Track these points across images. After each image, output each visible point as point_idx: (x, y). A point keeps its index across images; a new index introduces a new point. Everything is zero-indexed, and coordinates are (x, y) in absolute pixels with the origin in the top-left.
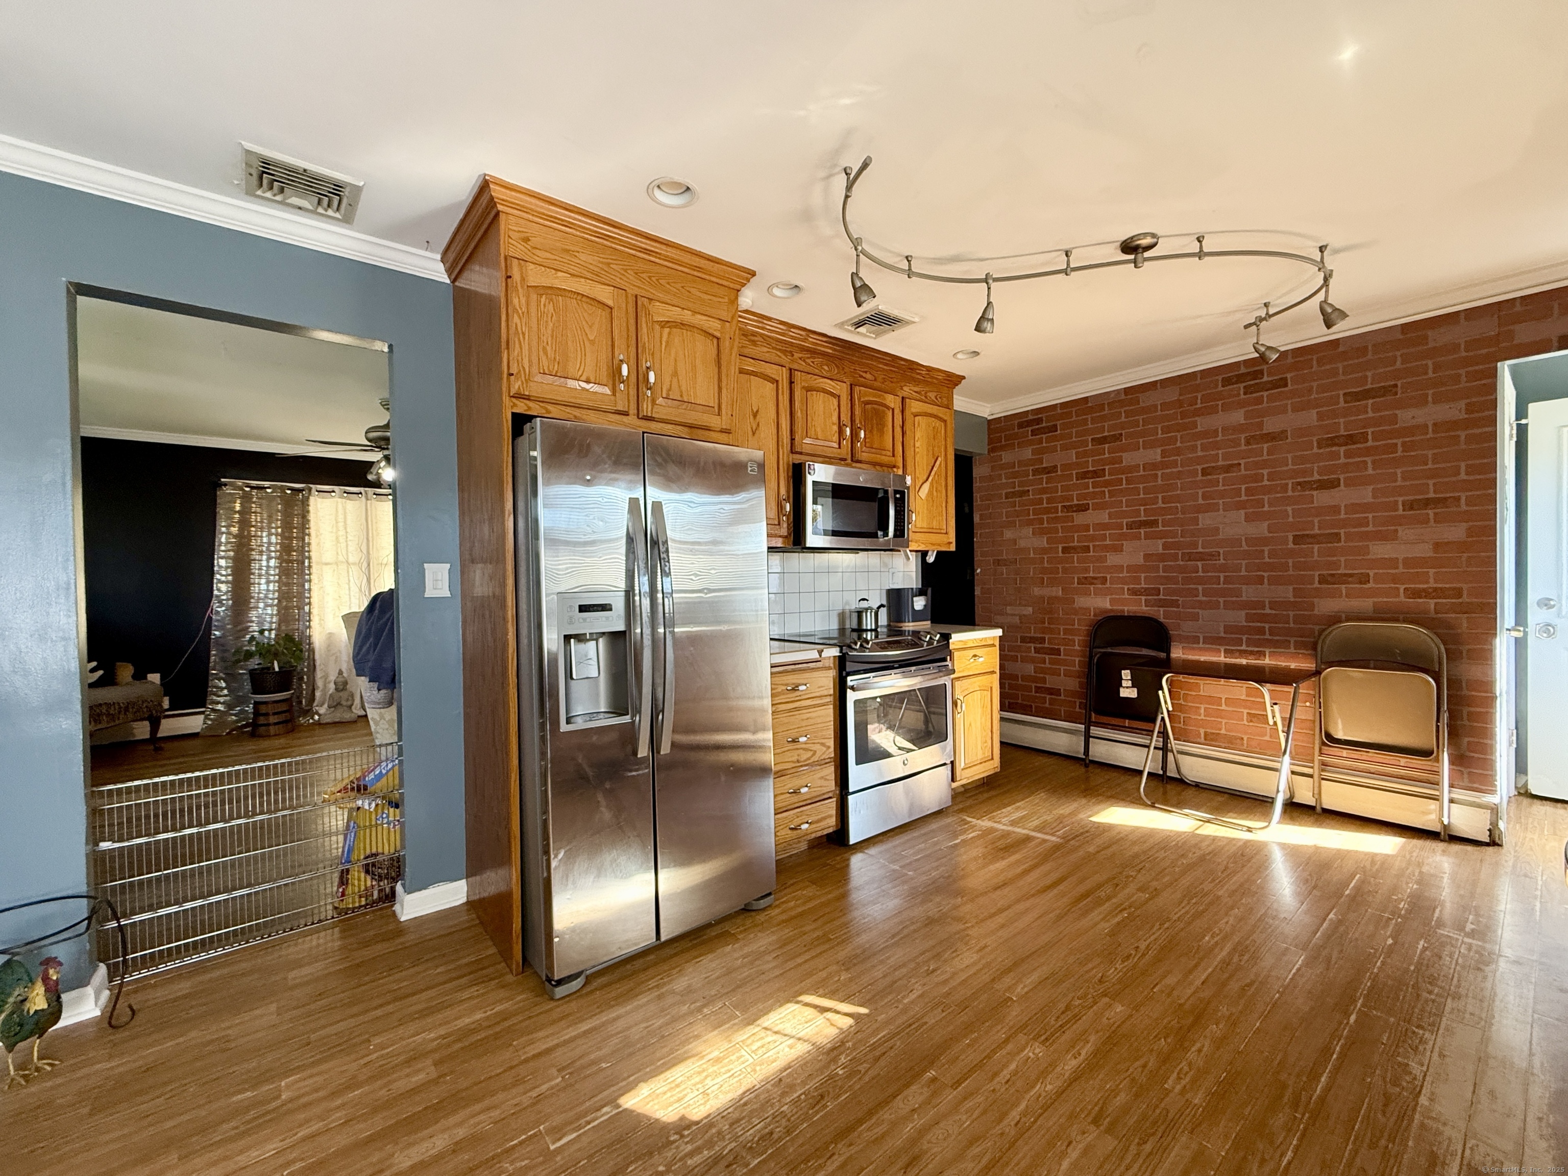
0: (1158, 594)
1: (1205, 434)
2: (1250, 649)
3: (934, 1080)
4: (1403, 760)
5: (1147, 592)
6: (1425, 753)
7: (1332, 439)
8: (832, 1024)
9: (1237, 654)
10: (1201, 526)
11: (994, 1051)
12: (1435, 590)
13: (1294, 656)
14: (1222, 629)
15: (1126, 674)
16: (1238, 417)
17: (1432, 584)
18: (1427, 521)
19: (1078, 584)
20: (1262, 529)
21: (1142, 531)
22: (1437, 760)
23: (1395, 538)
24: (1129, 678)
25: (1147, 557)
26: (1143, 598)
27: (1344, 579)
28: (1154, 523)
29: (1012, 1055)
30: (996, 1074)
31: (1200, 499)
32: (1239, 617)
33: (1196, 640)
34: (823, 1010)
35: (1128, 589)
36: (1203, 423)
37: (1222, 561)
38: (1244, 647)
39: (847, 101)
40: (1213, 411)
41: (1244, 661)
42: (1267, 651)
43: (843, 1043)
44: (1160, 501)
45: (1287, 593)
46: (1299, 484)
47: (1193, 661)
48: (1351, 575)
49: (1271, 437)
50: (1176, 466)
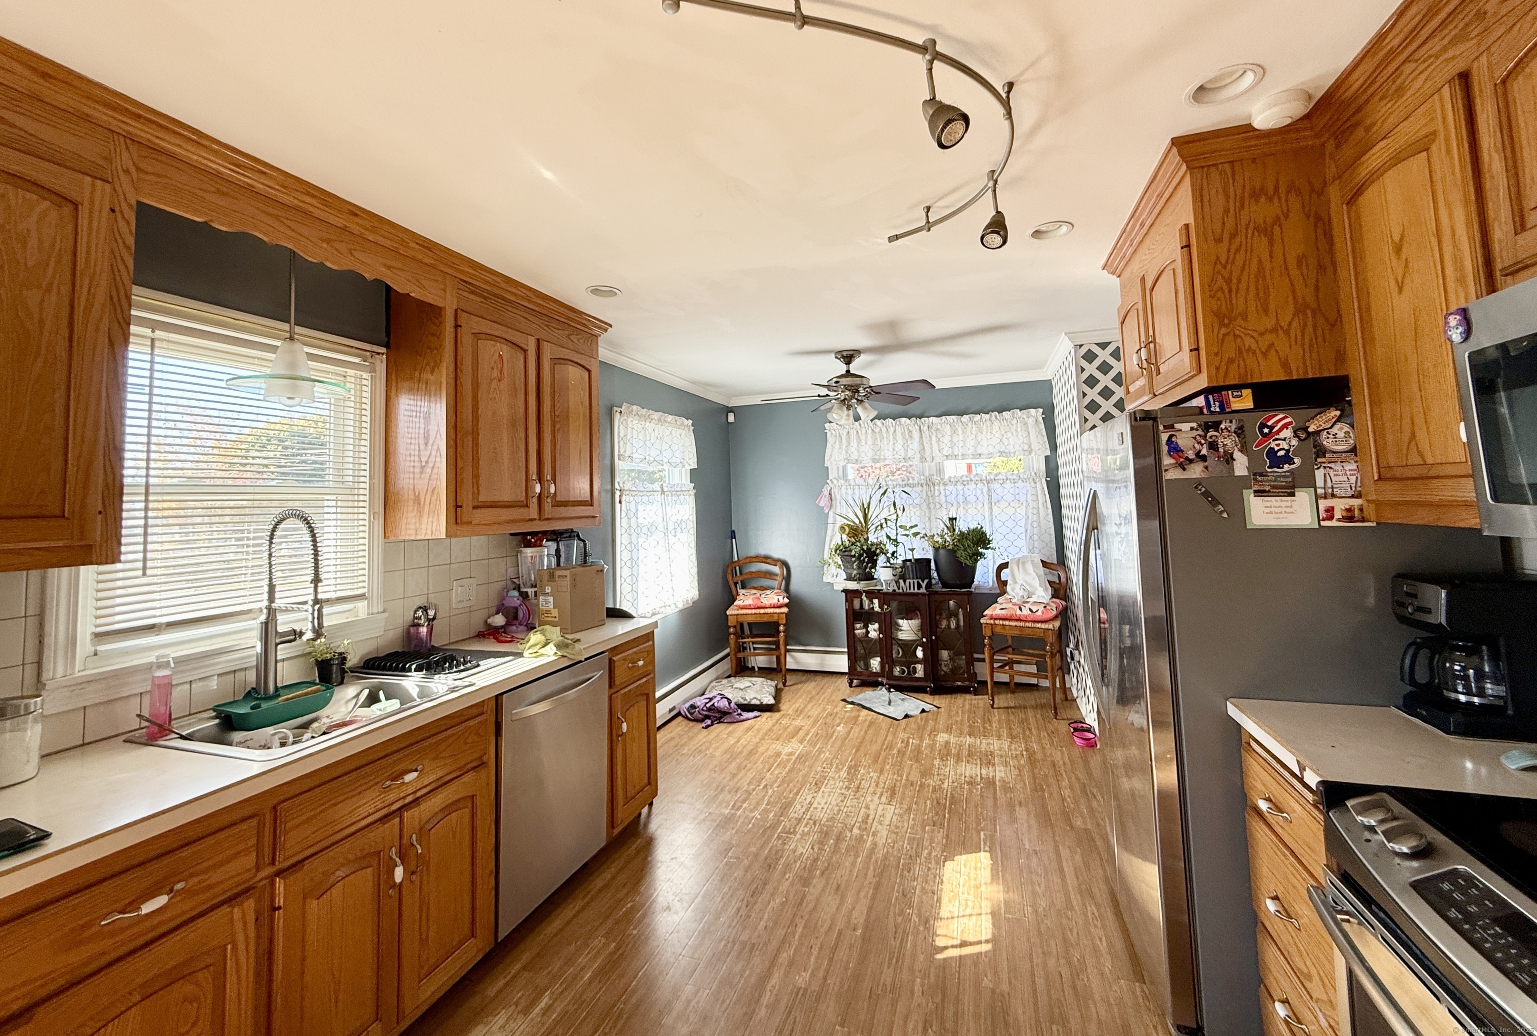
3: (854, 930)
8: (946, 936)
11: (830, 965)
29: (817, 968)
30: (821, 949)
43: (926, 928)
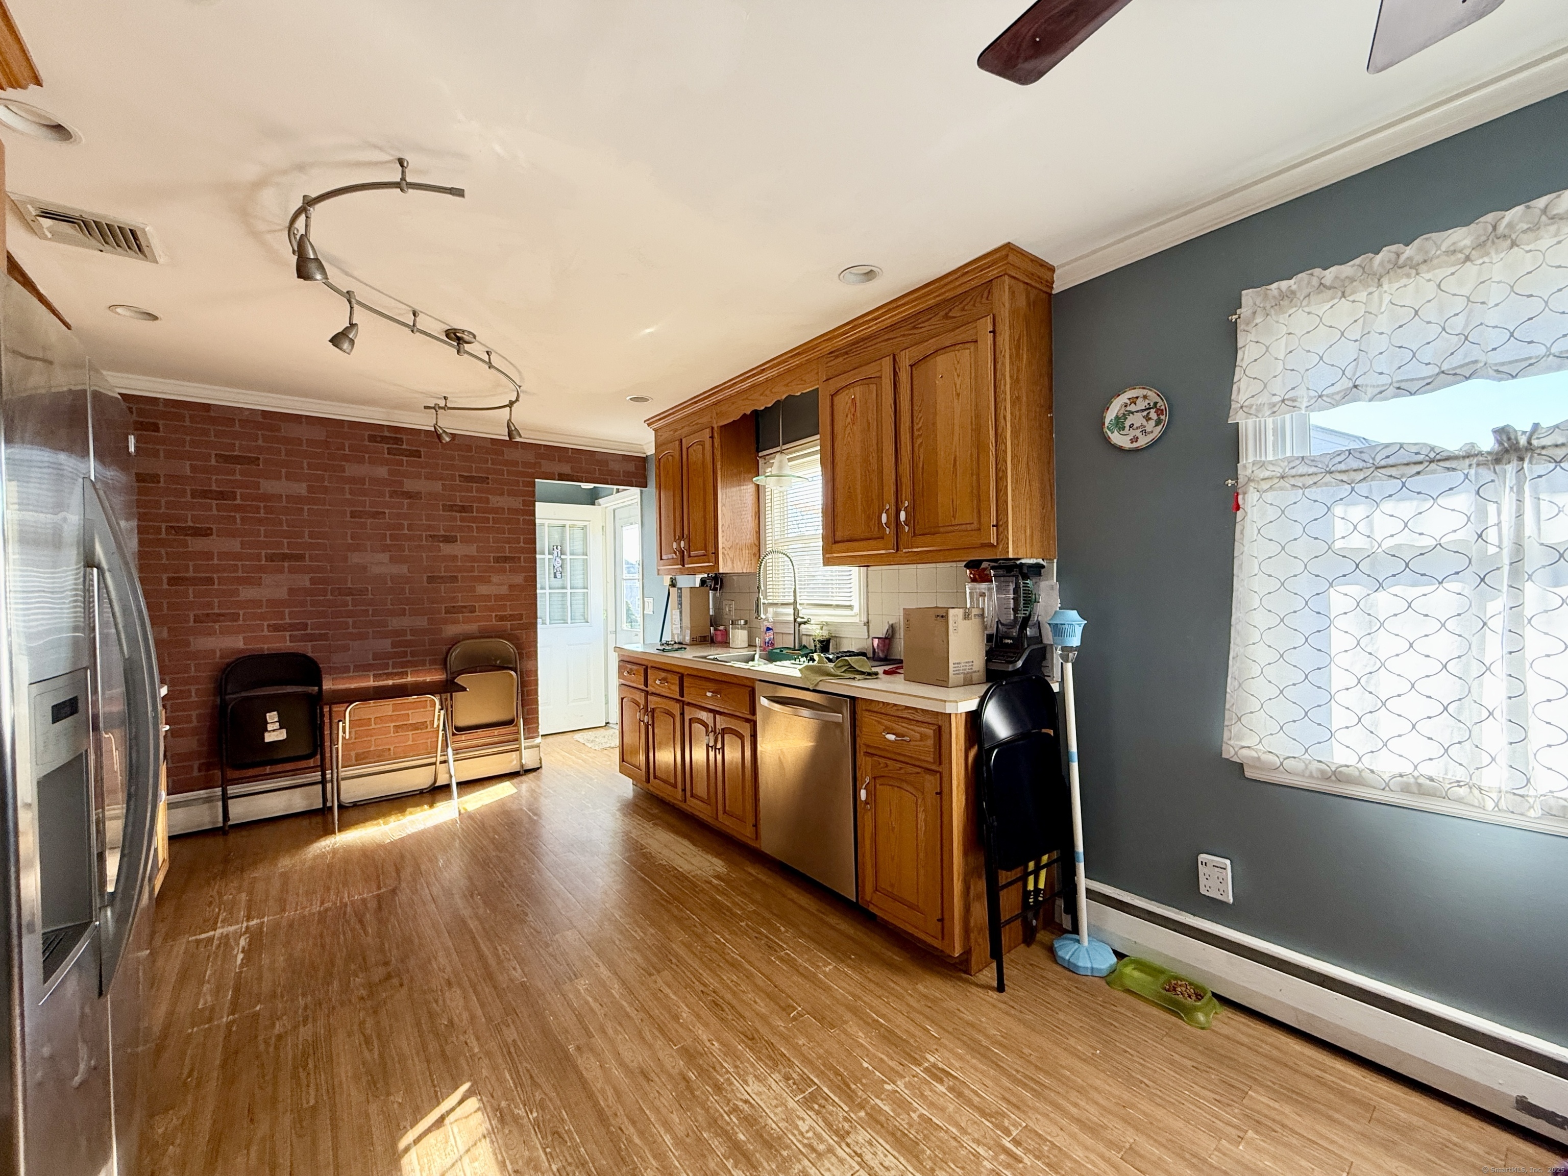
0: (306, 629)
1: (353, 480)
2: (395, 671)
4: (496, 731)
5: (292, 627)
6: (510, 722)
7: (452, 506)
8: (467, 1117)
9: (385, 677)
10: (349, 563)
12: (511, 615)
13: (429, 671)
14: (371, 657)
15: (272, 717)
16: (382, 472)
17: (509, 612)
18: (505, 571)
19: (195, 622)
20: (404, 569)
21: (286, 564)
22: (516, 725)
23: (490, 582)
24: (276, 719)
25: (291, 591)
26: (288, 634)
27: (460, 610)
28: (301, 557)
31: (349, 538)
32: (385, 644)
33: (346, 670)
34: (441, 1121)
35: (269, 626)
36: (352, 470)
37: (370, 596)
38: (390, 670)
39: (498, 148)
40: (361, 461)
41: (390, 682)
42: (409, 670)
43: (498, 1109)
44: (306, 536)
45: (422, 622)
46: (431, 536)
47: (342, 690)
48: (465, 607)
49: (409, 495)
50: (324, 504)
